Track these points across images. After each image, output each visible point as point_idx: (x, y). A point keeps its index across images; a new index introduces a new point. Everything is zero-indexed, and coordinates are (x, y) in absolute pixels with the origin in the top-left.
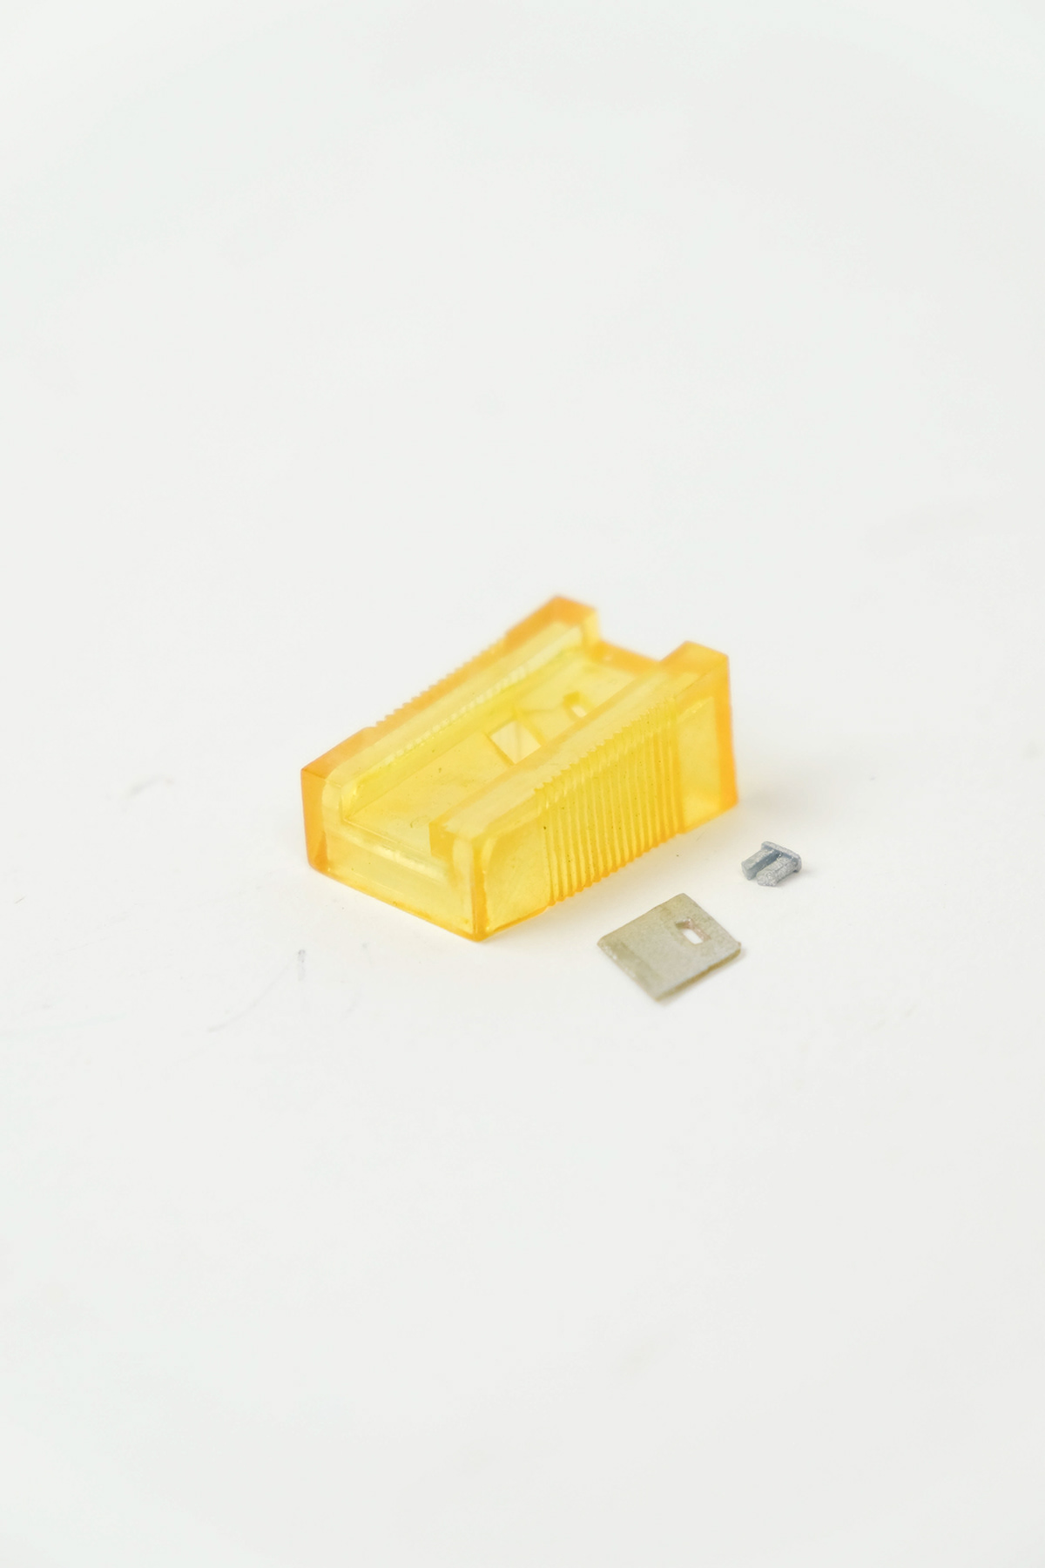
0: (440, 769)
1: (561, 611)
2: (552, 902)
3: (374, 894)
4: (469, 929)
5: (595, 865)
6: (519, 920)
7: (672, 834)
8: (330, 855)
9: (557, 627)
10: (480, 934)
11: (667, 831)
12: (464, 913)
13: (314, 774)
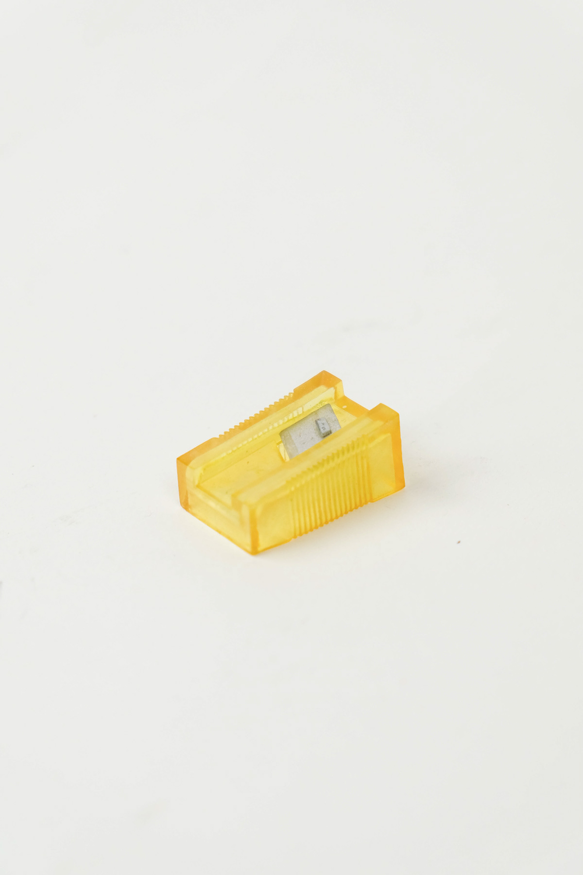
0: (248, 462)
1: (324, 379)
2: (295, 537)
3: (209, 525)
4: (249, 548)
5: (321, 519)
6: (276, 546)
7: (366, 503)
8: (190, 502)
9: (322, 388)
10: (255, 551)
11: (363, 501)
12: (247, 541)
13: (184, 461)
